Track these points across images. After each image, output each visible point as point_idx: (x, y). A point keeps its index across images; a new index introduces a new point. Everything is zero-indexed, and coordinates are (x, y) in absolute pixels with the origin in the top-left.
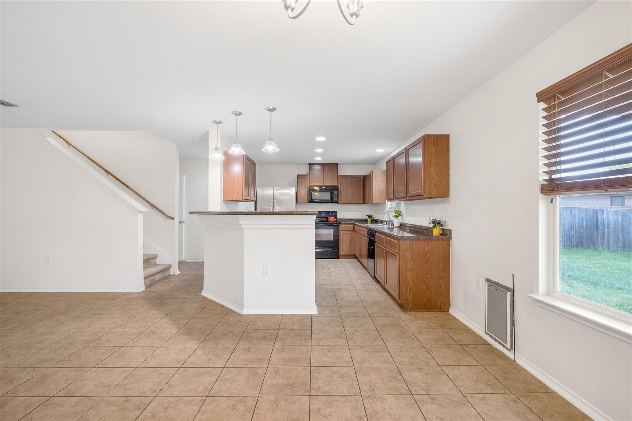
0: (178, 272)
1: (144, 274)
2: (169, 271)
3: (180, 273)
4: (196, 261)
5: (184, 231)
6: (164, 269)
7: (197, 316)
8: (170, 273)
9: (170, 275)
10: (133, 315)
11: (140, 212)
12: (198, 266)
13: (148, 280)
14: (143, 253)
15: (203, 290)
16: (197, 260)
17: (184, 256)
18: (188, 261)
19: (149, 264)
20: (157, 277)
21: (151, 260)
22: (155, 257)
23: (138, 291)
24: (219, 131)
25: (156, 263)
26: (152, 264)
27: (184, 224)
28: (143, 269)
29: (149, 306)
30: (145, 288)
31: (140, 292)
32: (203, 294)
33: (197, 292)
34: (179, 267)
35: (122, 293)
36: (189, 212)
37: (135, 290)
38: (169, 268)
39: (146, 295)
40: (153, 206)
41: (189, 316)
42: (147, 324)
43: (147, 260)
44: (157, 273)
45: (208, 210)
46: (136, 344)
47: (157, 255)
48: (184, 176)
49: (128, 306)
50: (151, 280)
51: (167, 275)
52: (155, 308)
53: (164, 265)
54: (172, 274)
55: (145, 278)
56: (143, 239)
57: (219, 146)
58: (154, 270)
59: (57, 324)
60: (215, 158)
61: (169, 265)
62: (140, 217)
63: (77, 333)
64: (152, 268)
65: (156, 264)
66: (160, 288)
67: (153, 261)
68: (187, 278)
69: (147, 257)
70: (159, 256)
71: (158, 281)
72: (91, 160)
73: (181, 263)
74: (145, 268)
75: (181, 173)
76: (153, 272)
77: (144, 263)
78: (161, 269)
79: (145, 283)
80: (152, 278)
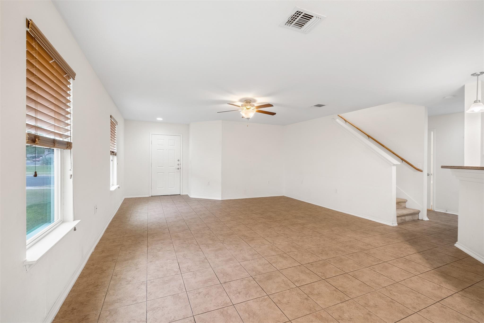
0: (426, 219)
1: (397, 214)
2: (418, 215)
3: (428, 219)
4: (445, 212)
5: (432, 182)
6: (413, 213)
7: (452, 264)
8: (419, 218)
9: (419, 219)
10: (390, 242)
11: (394, 165)
12: (448, 217)
13: (400, 218)
14: (396, 197)
15: (457, 242)
16: (447, 211)
17: (432, 205)
18: (435, 210)
19: (400, 206)
20: (408, 218)
21: (402, 203)
22: (405, 202)
23: (392, 226)
24: (480, 82)
25: (406, 206)
26: (402, 207)
27: (432, 176)
28: (396, 209)
29: (403, 239)
30: (397, 225)
31: (394, 227)
32: (457, 245)
33: (450, 242)
34: (428, 215)
35: (380, 224)
36: (442, 166)
37: (390, 224)
38: (418, 213)
39: (399, 230)
40: (403, 160)
41: (442, 261)
42: (402, 253)
43: (398, 203)
44: (407, 215)
45: (464, 165)
46: (395, 265)
47: (407, 201)
48: (432, 133)
49: (386, 234)
50: (402, 219)
51: (416, 219)
52: (407, 243)
53: (413, 209)
54: (420, 218)
55: (397, 217)
56: (396, 187)
57: (480, 98)
58: (405, 212)
59: (343, 231)
60: (474, 111)
61: (418, 211)
62: (394, 169)
63: (355, 241)
64: (402, 210)
65: (405, 208)
66: (410, 227)
67: (403, 205)
68: (437, 226)
69: (399, 201)
70: (408, 201)
71: (408, 222)
72: (358, 129)
73: (429, 211)
74: (397, 209)
75: (429, 130)
76: (404, 214)
77: (396, 205)
78: (411, 212)
79: (397, 220)
80: (403, 218)
